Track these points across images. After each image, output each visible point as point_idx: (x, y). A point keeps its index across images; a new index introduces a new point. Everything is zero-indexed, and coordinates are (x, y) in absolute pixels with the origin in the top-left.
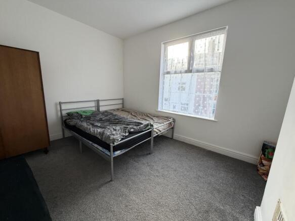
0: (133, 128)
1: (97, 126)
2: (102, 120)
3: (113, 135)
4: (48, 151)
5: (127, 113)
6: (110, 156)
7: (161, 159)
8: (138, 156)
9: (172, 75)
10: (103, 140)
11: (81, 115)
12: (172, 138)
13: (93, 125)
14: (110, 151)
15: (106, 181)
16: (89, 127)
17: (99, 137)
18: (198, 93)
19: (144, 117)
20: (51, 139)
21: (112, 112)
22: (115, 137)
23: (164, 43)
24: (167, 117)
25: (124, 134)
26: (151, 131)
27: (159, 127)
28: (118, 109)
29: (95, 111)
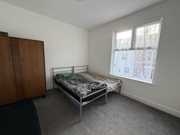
0: (94, 87)
1: (72, 84)
2: (75, 79)
3: (82, 91)
4: (45, 97)
5: (90, 75)
6: (80, 105)
7: (112, 109)
8: (97, 105)
9: (120, 52)
10: (76, 94)
11: (64, 76)
12: (119, 94)
13: (70, 82)
14: (79, 101)
15: (77, 121)
16: (67, 84)
17: (74, 92)
18: (136, 62)
19: (101, 78)
20: (47, 89)
21: (81, 74)
22: (83, 93)
23: (114, 32)
24: (116, 79)
25: (89, 91)
26: (105, 89)
27: (111, 86)
28: (84, 72)
29: (72, 74)
